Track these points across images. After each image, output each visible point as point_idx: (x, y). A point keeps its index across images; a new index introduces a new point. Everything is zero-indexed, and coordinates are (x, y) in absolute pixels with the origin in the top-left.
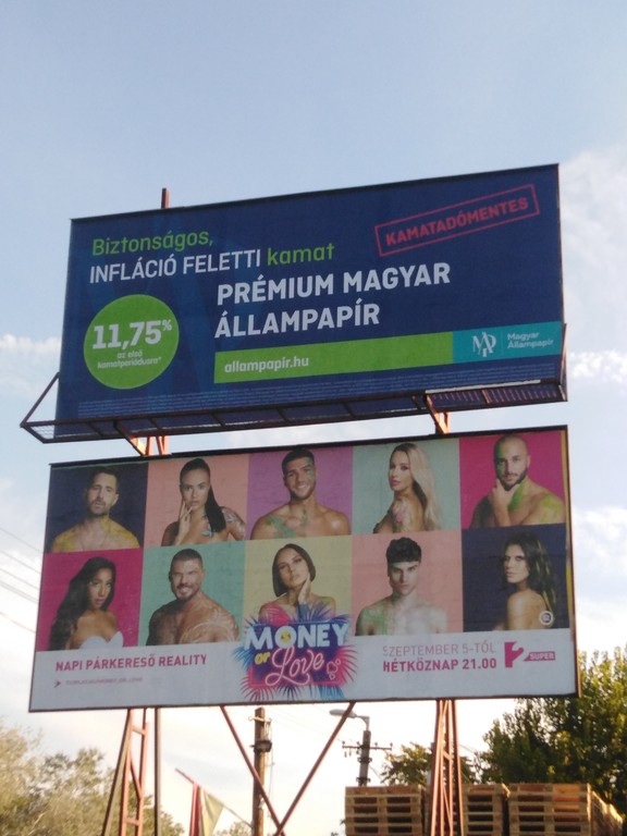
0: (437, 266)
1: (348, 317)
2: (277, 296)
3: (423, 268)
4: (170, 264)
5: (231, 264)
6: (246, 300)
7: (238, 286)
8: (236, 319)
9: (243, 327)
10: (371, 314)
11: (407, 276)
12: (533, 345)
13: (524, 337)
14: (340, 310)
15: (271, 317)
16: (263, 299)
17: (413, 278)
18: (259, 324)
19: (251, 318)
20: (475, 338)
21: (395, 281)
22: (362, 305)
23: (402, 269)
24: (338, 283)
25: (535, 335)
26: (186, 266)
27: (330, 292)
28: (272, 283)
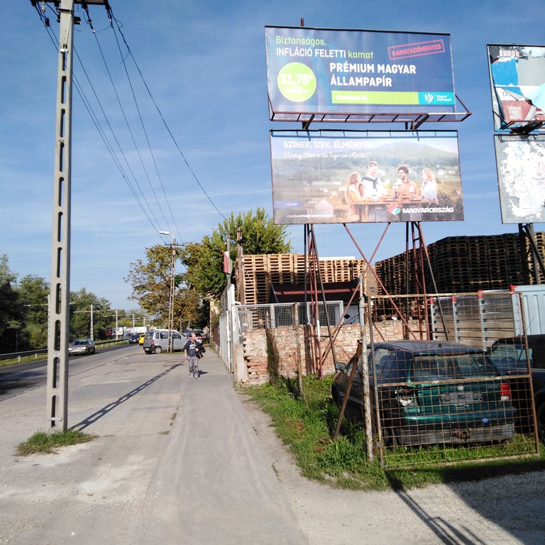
0: (411, 66)
1: (380, 82)
2: (353, 70)
3: (406, 66)
4: (310, 52)
5: (334, 54)
6: (341, 71)
7: (338, 64)
8: (338, 78)
9: (341, 81)
10: (388, 82)
11: (401, 68)
12: (445, 100)
13: (442, 97)
14: (377, 79)
15: (352, 79)
16: (348, 71)
17: (403, 70)
18: (347, 81)
19: (344, 78)
20: (426, 95)
21: (397, 70)
22: (385, 78)
23: (399, 66)
24: (376, 68)
25: (446, 97)
26: (316, 53)
27: (373, 71)
28: (351, 64)
